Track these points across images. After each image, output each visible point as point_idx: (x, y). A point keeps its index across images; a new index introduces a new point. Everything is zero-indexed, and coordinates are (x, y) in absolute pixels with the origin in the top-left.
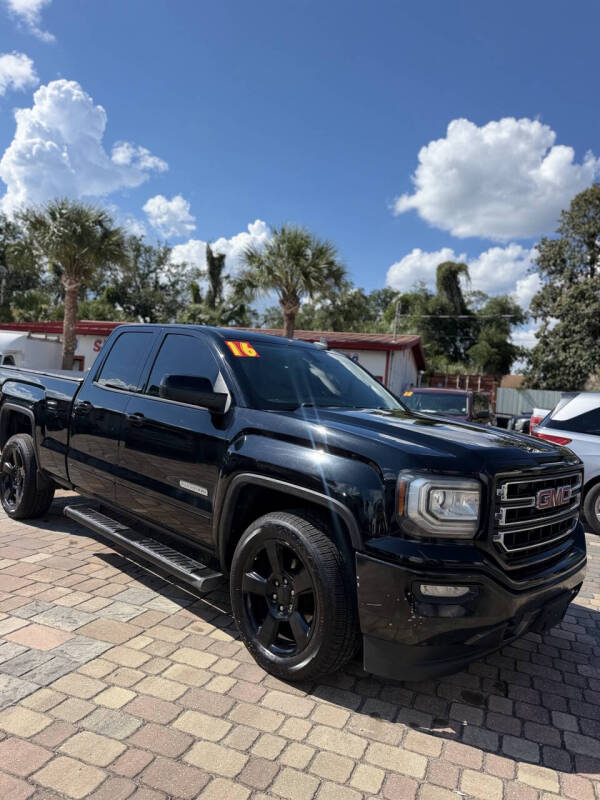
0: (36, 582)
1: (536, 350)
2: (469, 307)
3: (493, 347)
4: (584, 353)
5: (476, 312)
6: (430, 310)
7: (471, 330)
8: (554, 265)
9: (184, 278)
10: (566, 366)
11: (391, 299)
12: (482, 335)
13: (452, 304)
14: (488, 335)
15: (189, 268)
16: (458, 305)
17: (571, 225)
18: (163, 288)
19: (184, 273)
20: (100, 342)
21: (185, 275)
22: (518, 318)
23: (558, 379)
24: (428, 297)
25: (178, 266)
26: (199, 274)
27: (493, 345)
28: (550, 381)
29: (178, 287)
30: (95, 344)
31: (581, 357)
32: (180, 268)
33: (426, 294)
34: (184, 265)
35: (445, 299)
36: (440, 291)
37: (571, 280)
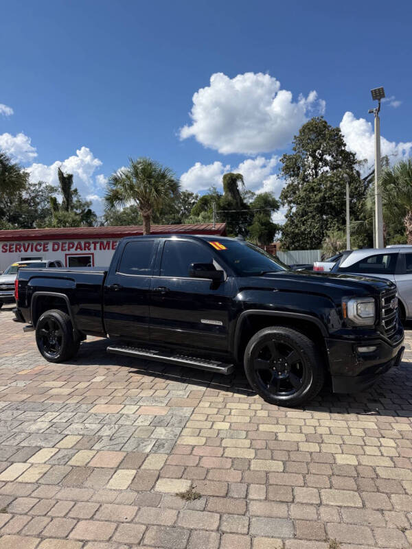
0: (116, 390)
1: (286, 226)
2: (245, 201)
3: (262, 225)
4: (315, 225)
5: (249, 204)
6: (222, 205)
7: (248, 217)
8: (293, 171)
9: (40, 193)
10: (305, 234)
11: (188, 198)
12: (255, 219)
13: (235, 201)
14: (259, 218)
15: (44, 185)
16: (239, 200)
17: (301, 145)
18: (26, 201)
19: (40, 189)
20: (6, 246)
21: (42, 191)
22: (275, 206)
23: (301, 242)
24: (219, 197)
25: (35, 185)
26: (52, 190)
27: (262, 224)
28: (297, 244)
29: (38, 200)
30: (3, 247)
31: (314, 227)
32: (37, 187)
33: (218, 195)
34: (40, 184)
35: (230, 198)
36: (226, 192)
37: (303, 180)
